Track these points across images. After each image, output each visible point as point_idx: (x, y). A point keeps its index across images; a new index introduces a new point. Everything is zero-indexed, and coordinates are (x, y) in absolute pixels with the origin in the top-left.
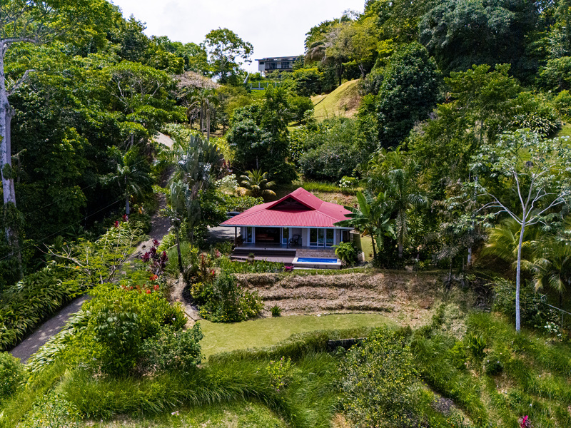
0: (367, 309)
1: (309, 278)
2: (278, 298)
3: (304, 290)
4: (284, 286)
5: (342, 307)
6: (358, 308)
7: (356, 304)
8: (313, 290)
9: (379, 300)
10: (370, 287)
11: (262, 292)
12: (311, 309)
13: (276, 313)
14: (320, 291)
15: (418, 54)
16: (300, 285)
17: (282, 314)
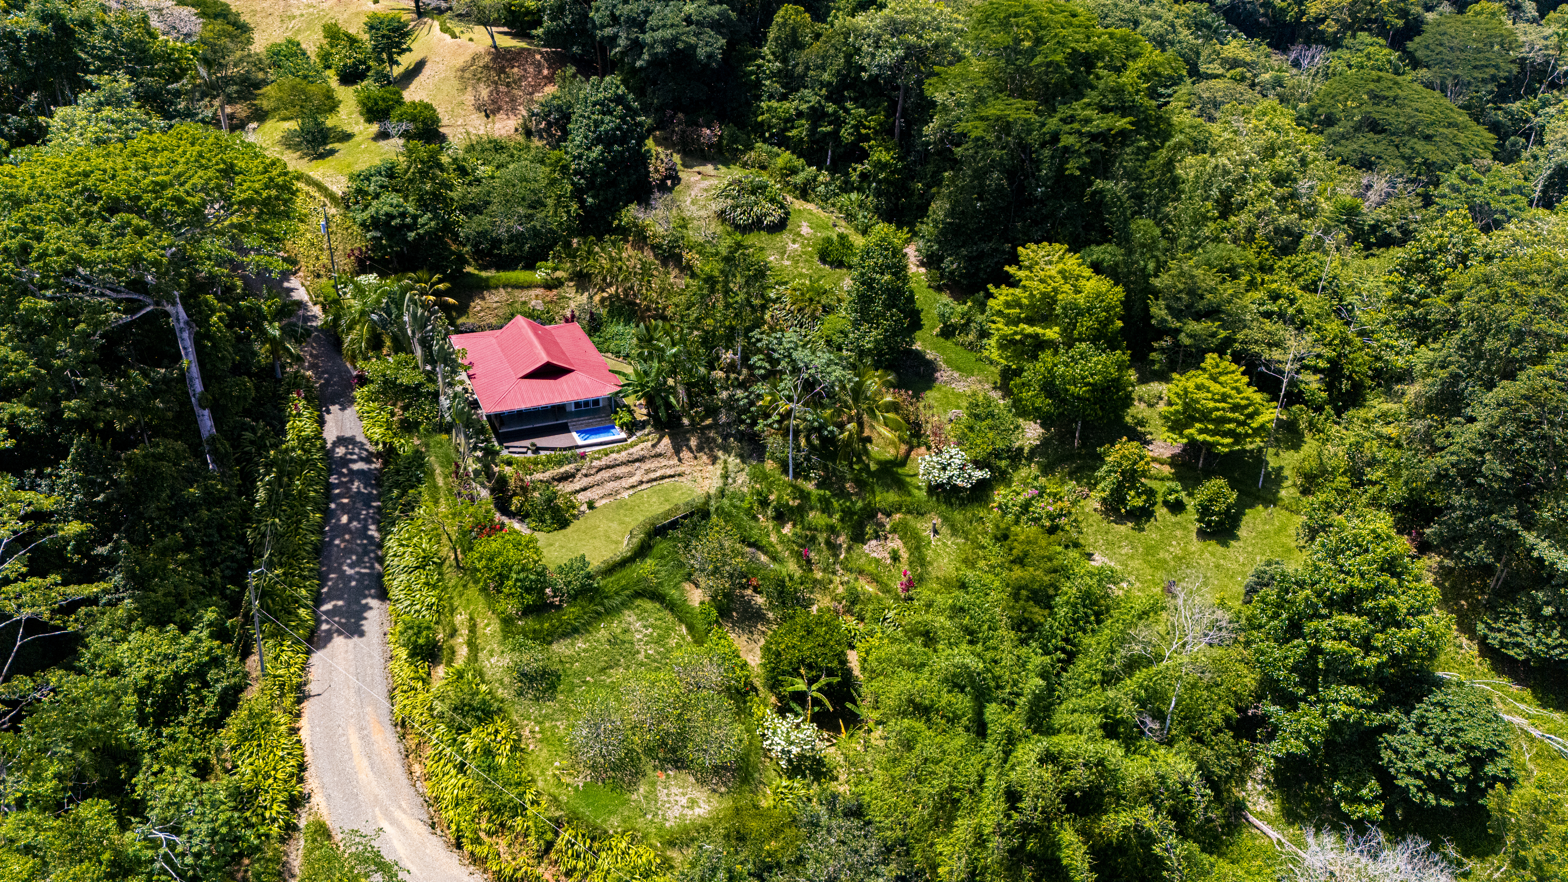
0: (663, 478)
1: (604, 461)
2: (584, 489)
3: (605, 474)
4: (586, 476)
5: (641, 483)
6: (655, 480)
7: (653, 475)
8: (611, 472)
9: (670, 467)
10: (660, 455)
11: (567, 487)
12: (617, 492)
13: (591, 506)
14: (619, 471)
15: (619, 100)
16: (600, 470)
17: (597, 505)
